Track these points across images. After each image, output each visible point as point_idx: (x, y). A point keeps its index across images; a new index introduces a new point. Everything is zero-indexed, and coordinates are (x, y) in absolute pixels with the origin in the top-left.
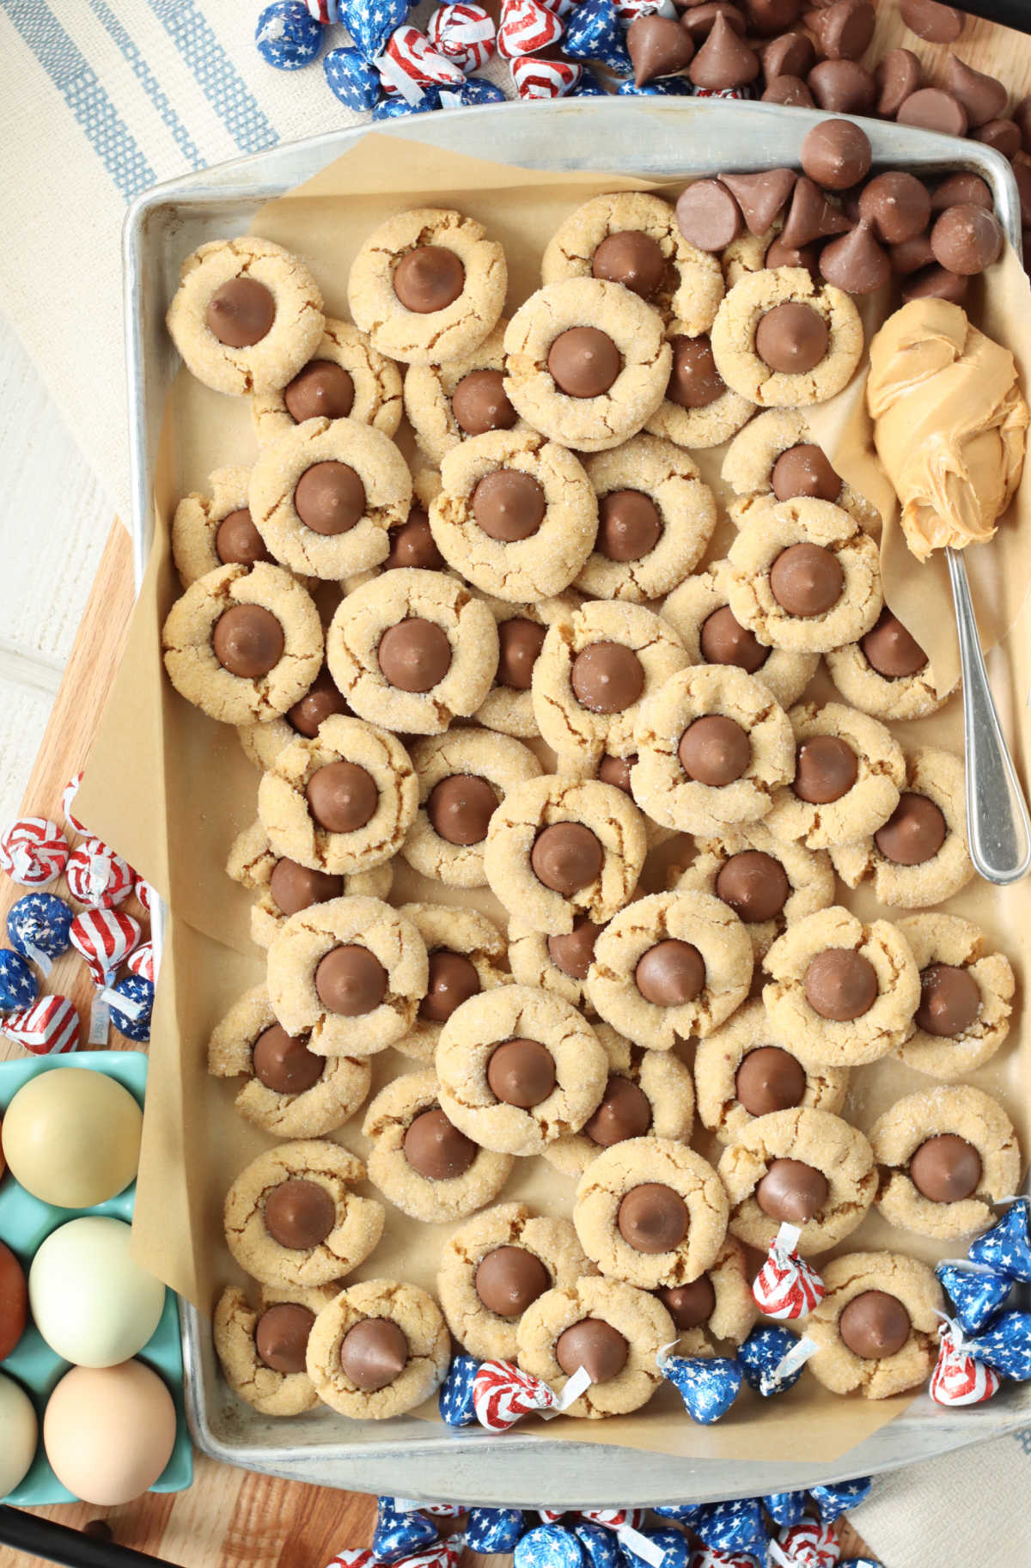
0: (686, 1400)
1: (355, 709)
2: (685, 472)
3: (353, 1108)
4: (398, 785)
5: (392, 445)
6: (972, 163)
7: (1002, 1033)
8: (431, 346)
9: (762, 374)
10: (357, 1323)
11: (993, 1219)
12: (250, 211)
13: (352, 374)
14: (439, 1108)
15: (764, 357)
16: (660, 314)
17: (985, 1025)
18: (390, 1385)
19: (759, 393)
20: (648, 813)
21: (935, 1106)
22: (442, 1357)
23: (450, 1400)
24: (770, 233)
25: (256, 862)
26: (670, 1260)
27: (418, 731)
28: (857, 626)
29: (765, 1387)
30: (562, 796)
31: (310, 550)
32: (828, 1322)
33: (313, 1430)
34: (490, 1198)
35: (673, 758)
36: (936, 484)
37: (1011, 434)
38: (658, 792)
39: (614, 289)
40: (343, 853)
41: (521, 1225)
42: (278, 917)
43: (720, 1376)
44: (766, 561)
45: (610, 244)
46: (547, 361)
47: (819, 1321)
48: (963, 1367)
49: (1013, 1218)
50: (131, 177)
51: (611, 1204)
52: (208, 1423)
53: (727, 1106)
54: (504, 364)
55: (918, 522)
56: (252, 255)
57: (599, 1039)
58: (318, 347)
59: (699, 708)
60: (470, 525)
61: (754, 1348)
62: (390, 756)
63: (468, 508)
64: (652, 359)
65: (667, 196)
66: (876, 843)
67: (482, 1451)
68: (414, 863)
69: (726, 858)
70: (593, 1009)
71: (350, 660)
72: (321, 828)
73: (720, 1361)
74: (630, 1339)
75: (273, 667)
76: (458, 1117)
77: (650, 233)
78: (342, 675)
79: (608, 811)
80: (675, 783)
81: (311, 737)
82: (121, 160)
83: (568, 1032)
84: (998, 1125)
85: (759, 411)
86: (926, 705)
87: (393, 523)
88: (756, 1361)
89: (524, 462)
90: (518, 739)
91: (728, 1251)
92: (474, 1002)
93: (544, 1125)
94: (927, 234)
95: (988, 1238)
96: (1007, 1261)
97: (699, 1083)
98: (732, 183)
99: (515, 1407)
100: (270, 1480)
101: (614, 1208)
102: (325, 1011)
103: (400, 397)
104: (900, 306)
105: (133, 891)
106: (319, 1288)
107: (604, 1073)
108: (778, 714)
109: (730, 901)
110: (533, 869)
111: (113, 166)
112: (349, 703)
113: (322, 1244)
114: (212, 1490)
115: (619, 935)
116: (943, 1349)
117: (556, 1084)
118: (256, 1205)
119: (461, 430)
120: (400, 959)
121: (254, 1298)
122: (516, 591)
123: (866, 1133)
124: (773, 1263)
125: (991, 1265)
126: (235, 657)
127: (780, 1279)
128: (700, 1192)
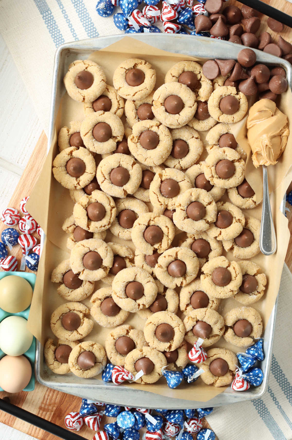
0: (168, 381)
1: (102, 189)
2: (196, 137)
3: (88, 295)
4: (111, 210)
5: (121, 120)
6: (282, 65)
7: (262, 294)
8: (134, 95)
9: (220, 114)
10: (83, 352)
11: (254, 343)
12: (89, 53)
13: (112, 100)
14: (112, 297)
15: (221, 109)
16: (195, 94)
17: (258, 292)
18: (90, 369)
19: (219, 118)
20: (176, 226)
21: (242, 312)
22: (104, 363)
23: (105, 375)
24: (227, 76)
25: (70, 226)
26: (168, 344)
27: (118, 197)
28: (237, 183)
29: (189, 380)
30: (154, 218)
31: (95, 145)
32: (207, 365)
33: (68, 379)
34: (122, 322)
35: (185, 212)
36: (263, 148)
37: (284, 137)
38: (180, 220)
39: (184, 86)
40: (95, 227)
41: (129, 331)
42: (75, 242)
43: (177, 376)
44: (215, 163)
45: (184, 74)
46: (164, 103)
47: (205, 365)
48: (241, 381)
49: (259, 343)
50: (58, 40)
51: (154, 328)
52: (40, 374)
53: (187, 305)
54: (152, 103)
55: (257, 157)
56: (89, 65)
57: (156, 284)
58: (104, 92)
59: (193, 199)
60: (138, 144)
61: (187, 370)
62: (110, 202)
63: (138, 139)
64: (192, 106)
65: (201, 63)
66: (235, 241)
67: (112, 389)
68: (112, 232)
69: (195, 240)
70: (155, 276)
71: (102, 176)
72: (89, 220)
73: (178, 372)
74: (155, 364)
75: (82, 175)
76: (116, 300)
77: (195, 72)
78: (100, 179)
79: (166, 224)
80: (185, 218)
81: (89, 195)
82: (56, 35)
83: (148, 281)
84: (258, 318)
85: (218, 123)
86: (253, 206)
87: (118, 141)
88: (187, 373)
89: (155, 129)
90: (144, 202)
91: (183, 344)
92: (124, 270)
93: (139, 305)
94: (268, 82)
95: (252, 348)
96: (256, 354)
97: (180, 298)
98: (218, 62)
99: (123, 378)
100: (54, 391)
101: (155, 329)
102: (84, 268)
103: (123, 108)
104: (259, 100)
105: (36, 230)
106: (74, 341)
107: (156, 293)
108: (214, 203)
109: (194, 251)
110: (144, 237)
111: (53, 37)
112: (101, 187)
113: (76, 330)
114: (38, 392)
115: (165, 257)
116: (236, 375)
117: (144, 294)
118: (60, 318)
119: (139, 118)
120: (106, 257)
121: (56, 342)
122: (148, 163)
123: (223, 316)
124: (195, 348)
125: (251, 355)
126: (72, 171)
127: (196, 353)
128: (178, 327)
